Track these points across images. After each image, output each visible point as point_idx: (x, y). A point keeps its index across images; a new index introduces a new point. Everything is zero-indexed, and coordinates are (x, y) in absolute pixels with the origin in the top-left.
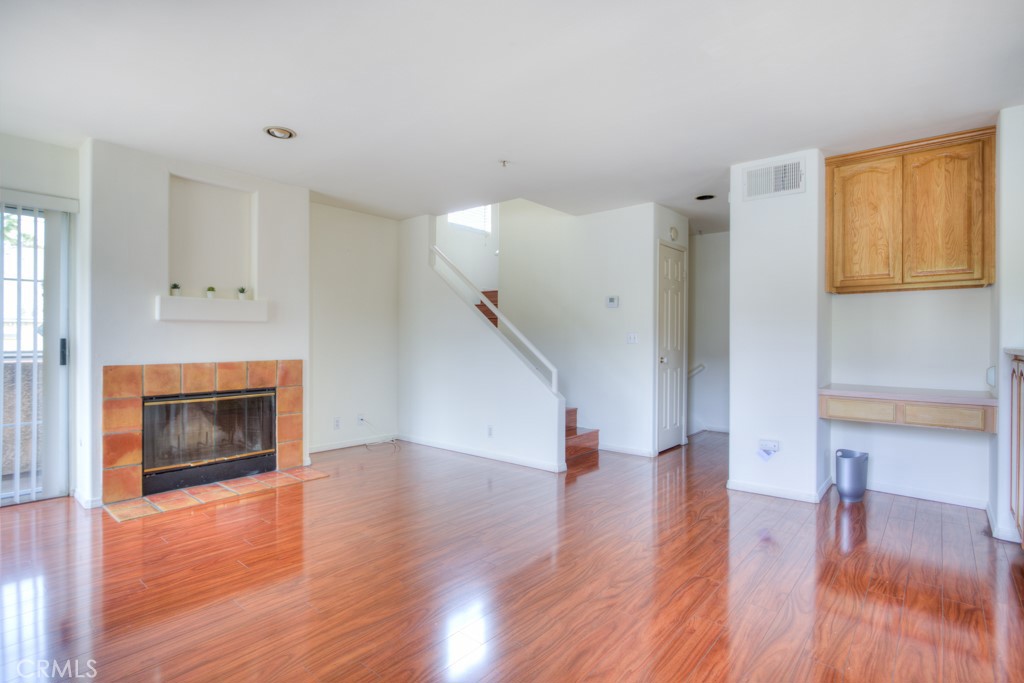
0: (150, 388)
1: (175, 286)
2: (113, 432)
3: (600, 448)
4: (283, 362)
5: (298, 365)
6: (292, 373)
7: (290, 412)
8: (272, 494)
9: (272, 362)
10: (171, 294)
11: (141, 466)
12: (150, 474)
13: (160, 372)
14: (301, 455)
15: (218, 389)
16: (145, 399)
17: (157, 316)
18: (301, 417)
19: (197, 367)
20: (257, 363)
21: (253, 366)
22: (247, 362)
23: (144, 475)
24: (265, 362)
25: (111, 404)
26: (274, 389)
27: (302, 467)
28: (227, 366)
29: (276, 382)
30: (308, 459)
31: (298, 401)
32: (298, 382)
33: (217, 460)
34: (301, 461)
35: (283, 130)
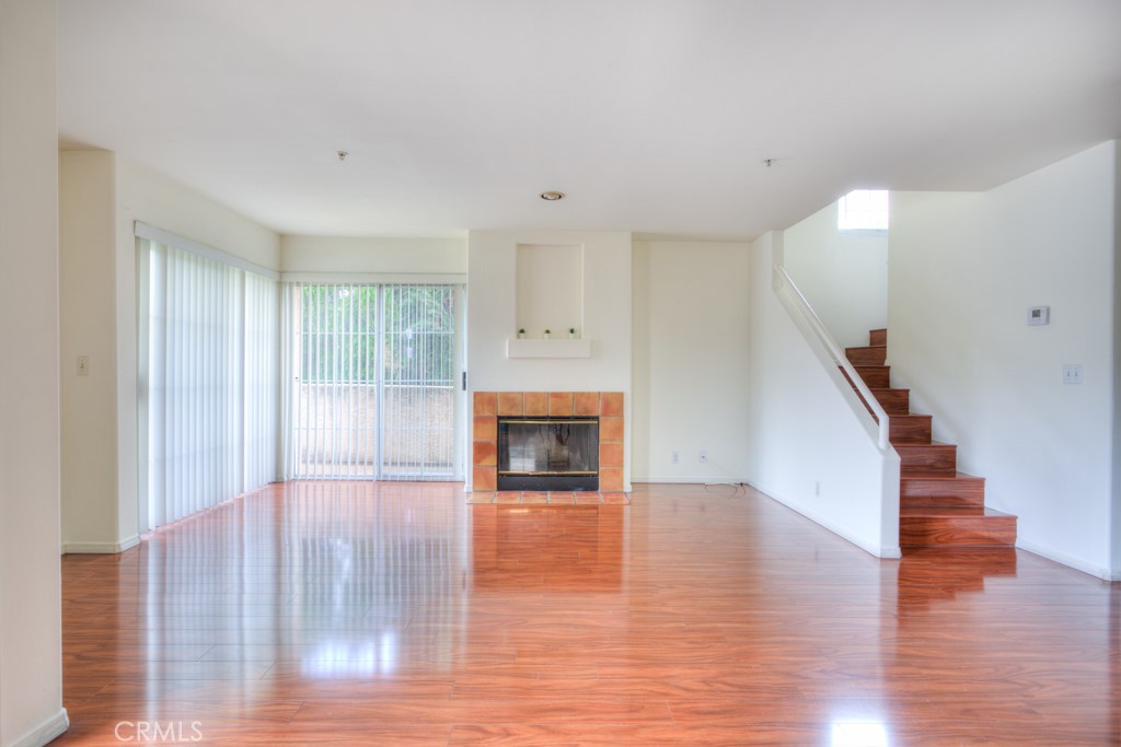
0: (503, 411)
1: (522, 331)
2: (479, 440)
3: (1018, 544)
4: (605, 393)
5: (620, 397)
6: (613, 404)
7: (611, 440)
8: (595, 511)
9: (594, 393)
10: (518, 337)
11: (496, 469)
12: (502, 475)
13: (508, 398)
14: (622, 481)
15: (550, 415)
16: (499, 418)
17: (507, 355)
18: (622, 445)
19: (535, 395)
20: (582, 394)
21: (578, 396)
22: (574, 393)
23: (498, 475)
24: (589, 393)
25: (478, 420)
26: (597, 418)
27: (622, 493)
28: (557, 395)
29: (598, 412)
30: (630, 486)
31: (619, 431)
32: (619, 412)
33: (550, 473)
34: (622, 487)
35: (552, 194)
